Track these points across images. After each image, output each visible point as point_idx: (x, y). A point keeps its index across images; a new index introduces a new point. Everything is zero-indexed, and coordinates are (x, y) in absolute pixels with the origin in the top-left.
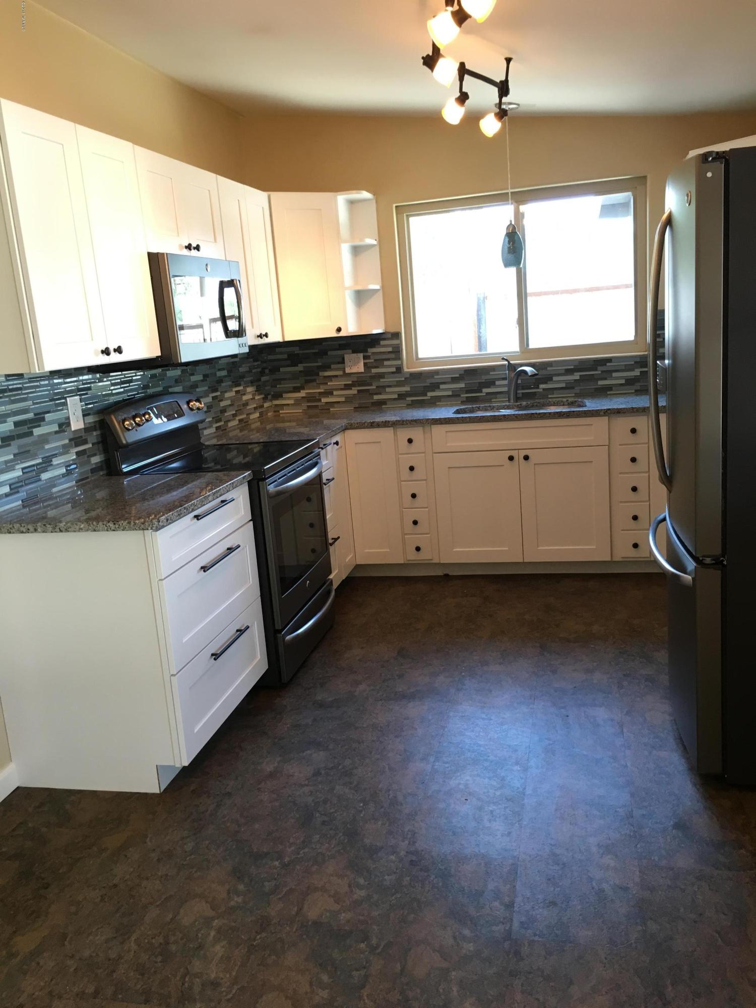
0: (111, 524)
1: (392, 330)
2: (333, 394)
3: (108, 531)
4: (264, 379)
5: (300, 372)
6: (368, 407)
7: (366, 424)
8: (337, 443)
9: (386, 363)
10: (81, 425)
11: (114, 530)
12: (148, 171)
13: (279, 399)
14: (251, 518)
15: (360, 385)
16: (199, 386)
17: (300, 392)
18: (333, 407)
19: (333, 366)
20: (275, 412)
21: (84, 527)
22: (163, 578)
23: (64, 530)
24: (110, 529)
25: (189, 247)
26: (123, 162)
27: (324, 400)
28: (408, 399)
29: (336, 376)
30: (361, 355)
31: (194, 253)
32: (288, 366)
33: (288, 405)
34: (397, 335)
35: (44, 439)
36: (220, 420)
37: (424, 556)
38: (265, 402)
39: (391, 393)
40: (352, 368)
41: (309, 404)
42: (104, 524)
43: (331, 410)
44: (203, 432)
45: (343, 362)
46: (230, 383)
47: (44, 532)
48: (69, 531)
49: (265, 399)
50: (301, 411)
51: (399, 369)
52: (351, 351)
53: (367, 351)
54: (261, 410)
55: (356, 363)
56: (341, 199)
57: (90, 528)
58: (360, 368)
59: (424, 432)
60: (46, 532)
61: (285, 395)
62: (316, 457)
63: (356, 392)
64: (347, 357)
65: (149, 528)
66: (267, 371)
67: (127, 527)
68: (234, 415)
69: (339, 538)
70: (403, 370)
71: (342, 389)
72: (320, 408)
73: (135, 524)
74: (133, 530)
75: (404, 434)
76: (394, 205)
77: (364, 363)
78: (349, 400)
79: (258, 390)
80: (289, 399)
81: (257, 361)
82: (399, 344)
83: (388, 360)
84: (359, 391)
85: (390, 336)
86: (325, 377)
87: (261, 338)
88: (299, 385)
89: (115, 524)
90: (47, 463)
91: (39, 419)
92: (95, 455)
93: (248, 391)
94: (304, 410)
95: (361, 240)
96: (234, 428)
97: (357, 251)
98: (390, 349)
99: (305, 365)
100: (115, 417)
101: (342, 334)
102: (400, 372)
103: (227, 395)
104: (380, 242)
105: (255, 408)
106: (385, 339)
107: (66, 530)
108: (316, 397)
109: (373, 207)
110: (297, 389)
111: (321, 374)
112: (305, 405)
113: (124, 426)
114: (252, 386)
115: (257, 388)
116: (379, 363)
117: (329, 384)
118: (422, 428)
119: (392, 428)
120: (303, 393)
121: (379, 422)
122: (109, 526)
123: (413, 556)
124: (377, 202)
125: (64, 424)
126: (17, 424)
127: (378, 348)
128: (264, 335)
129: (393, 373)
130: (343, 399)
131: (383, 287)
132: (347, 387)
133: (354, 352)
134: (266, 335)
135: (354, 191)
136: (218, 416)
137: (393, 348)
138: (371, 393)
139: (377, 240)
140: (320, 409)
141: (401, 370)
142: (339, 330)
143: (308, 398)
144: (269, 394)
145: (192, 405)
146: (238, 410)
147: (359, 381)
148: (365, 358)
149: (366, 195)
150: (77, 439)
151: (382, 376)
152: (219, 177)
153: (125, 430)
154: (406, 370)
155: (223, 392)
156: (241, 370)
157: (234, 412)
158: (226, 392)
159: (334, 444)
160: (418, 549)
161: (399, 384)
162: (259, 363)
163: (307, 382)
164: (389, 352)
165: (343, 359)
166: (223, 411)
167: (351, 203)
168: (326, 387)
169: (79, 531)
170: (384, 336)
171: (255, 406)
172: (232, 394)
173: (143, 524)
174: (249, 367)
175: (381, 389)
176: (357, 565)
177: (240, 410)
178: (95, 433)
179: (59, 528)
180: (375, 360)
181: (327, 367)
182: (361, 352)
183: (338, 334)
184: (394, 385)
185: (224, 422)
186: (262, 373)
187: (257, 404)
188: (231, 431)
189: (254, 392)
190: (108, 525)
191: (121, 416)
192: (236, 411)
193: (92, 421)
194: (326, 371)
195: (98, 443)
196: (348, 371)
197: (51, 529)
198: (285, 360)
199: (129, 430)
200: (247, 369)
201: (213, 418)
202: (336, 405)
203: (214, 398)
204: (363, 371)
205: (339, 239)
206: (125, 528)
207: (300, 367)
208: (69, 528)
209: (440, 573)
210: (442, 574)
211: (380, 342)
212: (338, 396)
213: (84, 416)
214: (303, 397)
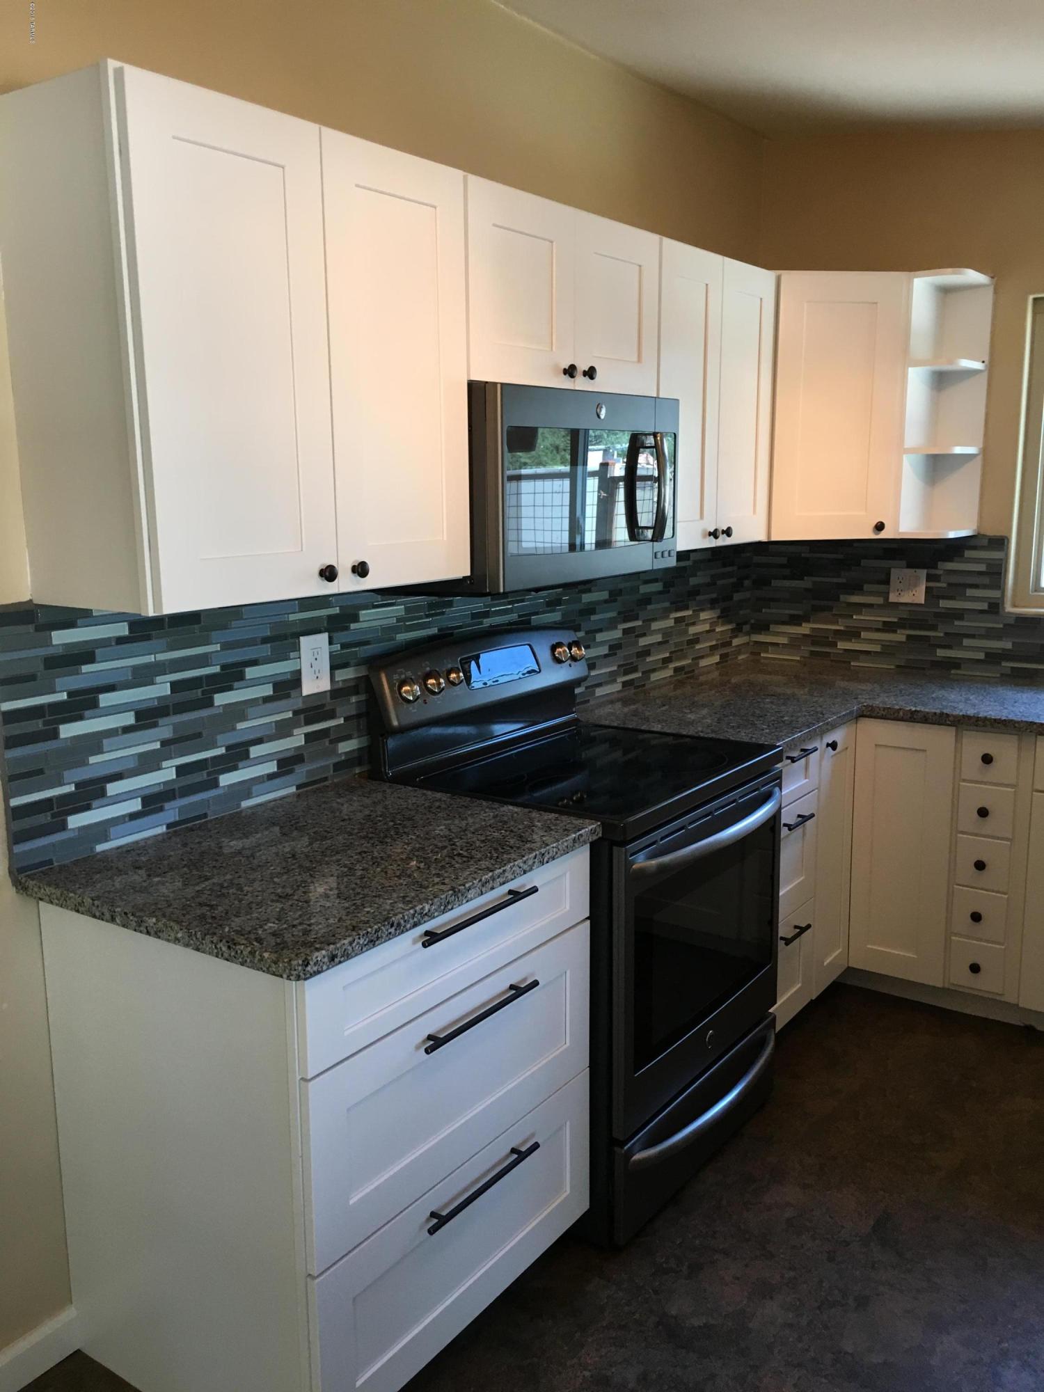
0: (224, 946)
1: (991, 532)
2: (860, 636)
3: (217, 957)
4: (737, 597)
5: (807, 590)
6: (924, 669)
7: (901, 713)
8: (833, 746)
9: (970, 592)
10: (324, 685)
11: (227, 960)
12: (495, 225)
13: (763, 632)
14: (588, 915)
15: (912, 627)
16: (597, 611)
17: (800, 625)
18: (857, 659)
19: (866, 587)
20: (752, 653)
21: (183, 938)
22: (309, 1077)
23: (152, 933)
24: (222, 955)
25: (570, 371)
26: (435, 208)
27: (842, 645)
28: (1004, 664)
29: (871, 606)
30: (923, 573)
31: (581, 383)
32: (785, 578)
33: (777, 644)
34: (1000, 543)
35: (238, 712)
36: (635, 670)
37: (984, 984)
38: (736, 637)
39: (972, 649)
40: (902, 594)
41: (813, 649)
42: (212, 942)
43: (852, 664)
44: (595, 691)
45: (887, 582)
46: (667, 604)
47: (124, 926)
48: (159, 937)
49: (737, 631)
50: (798, 658)
51: (995, 607)
52: (904, 563)
53: (936, 567)
54: (724, 651)
55: (914, 585)
56: (922, 286)
57: (192, 942)
58: (918, 595)
59: (1019, 749)
60: (127, 928)
61: (773, 628)
62: (774, 781)
63: (903, 639)
64: (895, 574)
65: (285, 976)
66: (747, 583)
67: (248, 961)
68: (666, 661)
69: (809, 926)
70: (1004, 608)
71: (878, 630)
72: (832, 658)
73: (262, 959)
74: (258, 970)
75: (976, 745)
76: (1031, 297)
77: (926, 588)
78: (888, 651)
79: (725, 617)
80: (781, 635)
81: (732, 564)
82: (1001, 559)
83: (976, 586)
84: (909, 637)
85: (985, 542)
86: (850, 604)
87: (716, 537)
88: (800, 613)
89: (229, 947)
90: (237, 755)
91: (231, 676)
92: (348, 737)
93: (701, 619)
94: (804, 657)
95: (951, 362)
96: (659, 685)
97: (942, 380)
98: (982, 568)
99: (818, 579)
100: (386, 676)
101: (883, 535)
102: (997, 613)
103: (655, 626)
104: (992, 365)
105: (713, 648)
106: (974, 548)
107: (156, 933)
108: (828, 638)
109: (988, 298)
110: (795, 620)
111: (843, 598)
112: (807, 649)
113: (400, 694)
114: (712, 609)
115: (722, 613)
116: (957, 590)
117: (854, 617)
118: (1016, 737)
119: (954, 728)
120: (805, 629)
121: (928, 713)
122: (220, 948)
123: (961, 978)
124: (996, 292)
125: (288, 685)
126: (175, 686)
127: (957, 562)
128: (723, 532)
129: (982, 612)
130: (878, 648)
131: (985, 451)
132: (888, 627)
133: (910, 566)
134: (728, 532)
135: (950, 270)
136: (632, 663)
137: (989, 565)
138: (933, 645)
139: (987, 362)
140: (832, 661)
141: (998, 608)
142: (880, 527)
143: (814, 639)
144: (746, 623)
145: (560, 653)
146: (675, 652)
147: (912, 618)
148: (929, 578)
149: (972, 276)
150: (315, 710)
151: (959, 615)
152: (667, 242)
153: (401, 701)
154: (1009, 608)
155: (648, 621)
156: (693, 581)
157: (668, 655)
158: (654, 620)
159: (828, 745)
160: (975, 968)
161: (990, 634)
162: (735, 568)
163: (816, 609)
164: (980, 573)
165: (888, 575)
166: (646, 652)
167: (945, 292)
168: (849, 622)
169: (174, 943)
170: (972, 543)
171: (714, 643)
172: (670, 623)
173: (275, 963)
174: (712, 576)
175: (954, 639)
176: (849, 968)
177: (682, 650)
178: (354, 699)
179: (147, 927)
180: (950, 585)
181: (857, 588)
182: (924, 568)
183: (878, 534)
184: (979, 635)
185: (643, 673)
186: (737, 587)
187: (717, 640)
188: (654, 689)
189: (715, 620)
190: (218, 946)
191: (401, 674)
192: (671, 653)
193: (352, 677)
194: (853, 594)
195: (358, 716)
196: (893, 598)
197: (135, 924)
198: (782, 566)
199: (433, 693)
200: (708, 580)
201: (619, 666)
202: (862, 657)
203: (625, 631)
204: (923, 602)
205: (905, 357)
206: (246, 961)
207: (807, 583)
208: (160, 931)
209: (1015, 1020)
210: (1022, 1025)
211: (964, 551)
212: (869, 642)
213: (333, 668)
214: (804, 635)
